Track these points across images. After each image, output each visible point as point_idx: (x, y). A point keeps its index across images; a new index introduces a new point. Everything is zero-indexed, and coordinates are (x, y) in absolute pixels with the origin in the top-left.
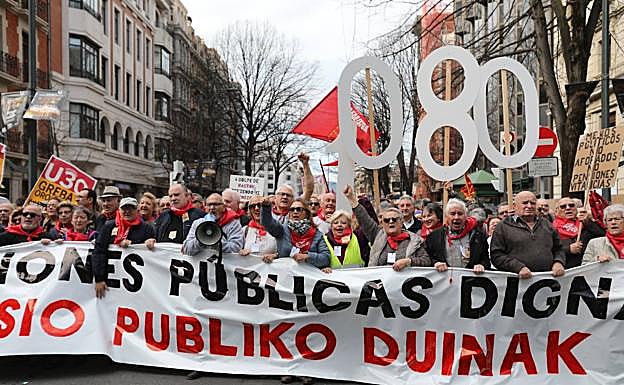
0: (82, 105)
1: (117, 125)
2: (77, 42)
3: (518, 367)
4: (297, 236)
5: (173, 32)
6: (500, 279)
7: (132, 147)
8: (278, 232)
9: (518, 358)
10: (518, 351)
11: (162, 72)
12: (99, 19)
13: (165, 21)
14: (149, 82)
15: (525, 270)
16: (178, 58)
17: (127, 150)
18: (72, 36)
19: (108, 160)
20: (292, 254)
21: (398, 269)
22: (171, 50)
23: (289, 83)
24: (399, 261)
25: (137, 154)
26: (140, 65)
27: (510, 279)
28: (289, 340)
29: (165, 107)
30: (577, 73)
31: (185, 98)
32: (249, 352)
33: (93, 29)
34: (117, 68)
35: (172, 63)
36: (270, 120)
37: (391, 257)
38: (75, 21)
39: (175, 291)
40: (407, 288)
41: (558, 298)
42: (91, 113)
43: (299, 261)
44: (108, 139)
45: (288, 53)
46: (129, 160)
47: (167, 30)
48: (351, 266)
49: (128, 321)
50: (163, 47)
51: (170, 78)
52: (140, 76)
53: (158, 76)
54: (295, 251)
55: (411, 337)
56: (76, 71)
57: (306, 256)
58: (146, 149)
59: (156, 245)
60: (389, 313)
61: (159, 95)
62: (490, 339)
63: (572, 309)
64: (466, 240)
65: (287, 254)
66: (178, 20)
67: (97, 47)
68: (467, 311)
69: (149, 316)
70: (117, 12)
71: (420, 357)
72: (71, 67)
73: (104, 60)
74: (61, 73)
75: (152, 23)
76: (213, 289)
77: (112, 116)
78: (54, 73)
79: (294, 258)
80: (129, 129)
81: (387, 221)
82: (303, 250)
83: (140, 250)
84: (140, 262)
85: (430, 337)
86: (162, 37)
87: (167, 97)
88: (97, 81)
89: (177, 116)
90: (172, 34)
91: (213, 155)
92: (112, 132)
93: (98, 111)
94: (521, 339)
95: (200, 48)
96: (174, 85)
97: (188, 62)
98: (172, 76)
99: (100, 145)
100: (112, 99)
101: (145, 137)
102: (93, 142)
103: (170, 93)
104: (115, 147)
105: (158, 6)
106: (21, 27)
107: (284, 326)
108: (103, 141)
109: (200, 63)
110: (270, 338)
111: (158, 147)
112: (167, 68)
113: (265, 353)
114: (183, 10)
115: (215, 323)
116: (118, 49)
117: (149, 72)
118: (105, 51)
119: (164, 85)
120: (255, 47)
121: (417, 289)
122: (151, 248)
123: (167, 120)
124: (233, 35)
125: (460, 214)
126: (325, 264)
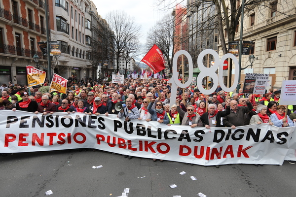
0: (62, 41)
1: (74, 48)
2: (58, 19)
3: (229, 156)
4: (159, 114)
5: (91, 14)
6: (226, 130)
7: (79, 55)
8: (152, 113)
9: (228, 153)
10: (229, 150)
11: (88, 28)
12: (66, 10)
13: (88, 10)
14: (83, 32)
15: (233, 126)
16: (93, 23)
17: (77, 56)
18: (57, 16)
19: (71, 60)
20: (158, 120)
21: (192, 127)
22: (90, 20)
23: (131, 33)
24: (193, 125)
25: (80, 57)
26: (80, 26)
27: (229, 130)
28: (154, 147)
29: (89, 40)
30: (231, 37)
31: (95, 37)
32: (141, 149)
33: (64, 14)
34: (73, 27)
35: (91, 25)
36: (125, 45)
37: (190, 123)
38: (58, 11)
39: (116, 130)
40: (196, 134)
41: (243, 135)
42: (65, 44)
43: (160, 123)
44: (71, 53)
45: (131, 21)
46: (78, 60)
47: (89, 13)
48: (176, 124)
49: (101, 138)
50: (88, 20)
51: (90, 30)
52: (80, 30)
53: (86, 30)
54: (159, 119)
55: (196, 148)
56: (59, 29)
57: (162, 121)
58: (83, 55)
59: (109, 115)
60: (189, 140)
61: (87, 36)
62: (221, 148)
63: (248, 139)
64: (215, 118)
65: (156, 120)
66: (92, 10)
67: (66, 20)
68: (215, 140)
69: (109, 137)
70: (72, 7)
71: (199, 153)
72: (57, 27)
73: (68, 25)
74: (54, 30)
75: (84, 11)
76: (129, 130)
77: (72, 44)
78: (52, 30)
79: (159, 121)
80: (77, 49)
81: (189, 110)
82: (161, 119)
83: (103, 116)
84: (103, 120)
85: (202, 148)
86: (87, 16)
87: (90, 37)
88: (66, 32)
89: (93, 44)
90: (91, 15)
91: (107, 58)
92: (72, 50)
93: (67, 43)
94: (230, 147)
95: (100, 19)
96: (92, 33)
97: (96, 25)
98: (91, 30)
99: (68, 55)
100: (71, 38)
101: (83, 51)
102: (65, 54)
103: (90, 35)
104: (73, 55)
105: (85, 5)
106: (40, 14)
107: (153, 143)
108: (69, 54)
109: (100, 25)
110: (148, 146)
111: (87, 55)
112: (89, 27)
113: (146, 150)
114: (94, 6)
115: (129, 141)
116: (73, 21)
117: (83, 28)
118: (68, 22)
119: (89, 33)
120: (120, 20)
121: (200, 134)
122: (107, 116)
123: (90, 45)
124: (112, 15)
125: (213, 109)
126: (168, 123)
